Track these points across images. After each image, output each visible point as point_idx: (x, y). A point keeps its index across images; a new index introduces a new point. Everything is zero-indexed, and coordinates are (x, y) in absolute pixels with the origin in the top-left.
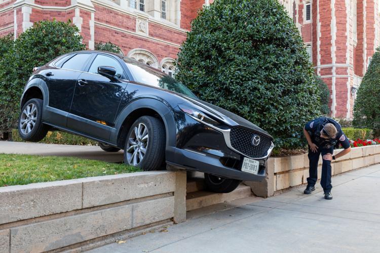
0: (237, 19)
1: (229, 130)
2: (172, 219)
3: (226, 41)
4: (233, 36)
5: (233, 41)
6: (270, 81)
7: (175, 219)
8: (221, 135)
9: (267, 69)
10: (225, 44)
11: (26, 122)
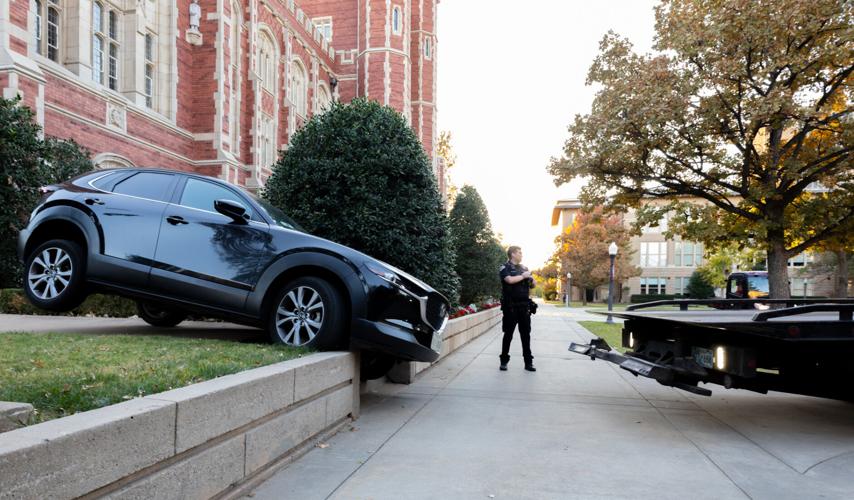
0: (366, 144)
1: (426, 298)
2: (349, 415)
3: (353, 173)
4: (363, 168)
5: (363, 173)
6: (412, 232)
7: (353, 415)
8: (417, 303)
9: (409, 215)
10: (353, 177)
11: (45, 278)
